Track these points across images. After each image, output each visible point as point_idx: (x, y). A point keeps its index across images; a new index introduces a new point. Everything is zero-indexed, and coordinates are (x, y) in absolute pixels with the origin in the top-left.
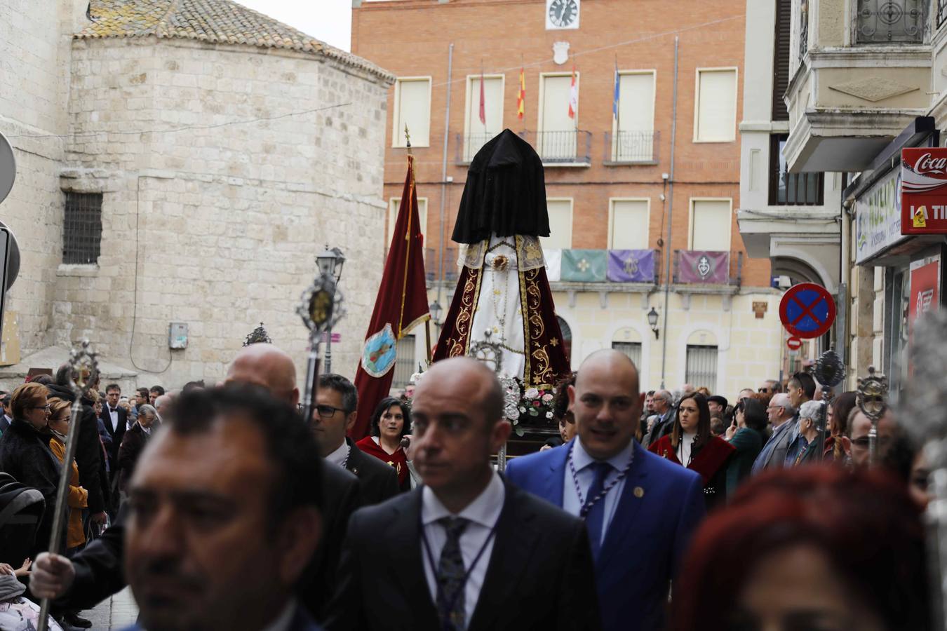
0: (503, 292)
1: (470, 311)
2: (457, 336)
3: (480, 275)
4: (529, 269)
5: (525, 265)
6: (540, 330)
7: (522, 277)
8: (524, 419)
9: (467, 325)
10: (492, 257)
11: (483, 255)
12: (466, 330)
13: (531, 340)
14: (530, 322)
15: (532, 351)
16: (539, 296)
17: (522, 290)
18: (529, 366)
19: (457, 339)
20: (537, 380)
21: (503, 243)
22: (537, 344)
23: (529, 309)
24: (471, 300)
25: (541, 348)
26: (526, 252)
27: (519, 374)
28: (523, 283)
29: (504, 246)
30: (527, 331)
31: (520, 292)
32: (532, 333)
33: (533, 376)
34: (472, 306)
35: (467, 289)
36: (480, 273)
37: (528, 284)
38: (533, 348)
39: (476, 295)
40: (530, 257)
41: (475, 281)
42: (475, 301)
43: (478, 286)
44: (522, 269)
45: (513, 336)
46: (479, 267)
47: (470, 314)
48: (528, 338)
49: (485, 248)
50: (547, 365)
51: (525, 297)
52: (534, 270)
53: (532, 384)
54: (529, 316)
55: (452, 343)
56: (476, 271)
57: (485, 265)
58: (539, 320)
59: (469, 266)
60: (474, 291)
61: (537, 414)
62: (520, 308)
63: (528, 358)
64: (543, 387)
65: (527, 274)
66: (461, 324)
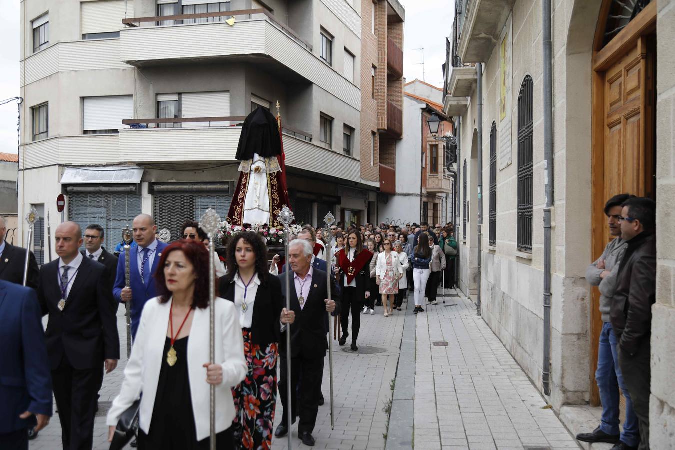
0: (259, 183)
1: (244, 193)
2: (238, 204)
3: (249, 176)
4: (272, 172)
5: (270, 171)
6: (277, 201)
7: (269, 176)
8: (270, 243)
9: (243, 199)
10: (254, 167)
11: (250, 166)
12: (243, 202)
13: (273, 206)
14: (272, 198)
15: (273, 212)
16: (277, 185)
17: (269, 182)
18: (272, 218)
19: (239, 206)
20: (276, 224)
21: (259, 160)
22: (276, 208)
23: (272, 191)
24: (245, 188)
25: (278, 209)
26: (270, 165)
27: (267, 222)
28: (269, 179)
29: (260, 162)
30: (271, 202)
31: (268, 184)
32: (273, 202)
33: (274, 222)
34: (245, 190)
35: (243, 182)
36: (249, 175)
37: (271, 180)
38: (274, 210)
39: (247, 185)
40: (272, 167)
41: (246, 179)
42: (247, 188)
43: (248, 181)
44: (268, 173)
45: (264, 204)
46: (248, 172)
48: (271, 205)
49: (251, 163)
51: (270, 186)
52: (274, 173)
53: (274, 226)
54: (272, 194)
55: (236, 208)
56: (247, 174)
57: (251, 171)
58: (276, 196)
59: (244, 171)
60: (246, 183)
61: (275, 241)
62: (267, 191)
63: (272, 214)
64: (279, 228)
65: (271, 175)
66: (240, 199)
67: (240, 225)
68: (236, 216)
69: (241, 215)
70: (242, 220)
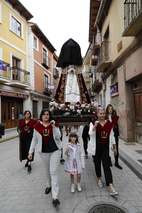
1: (64, 85)
5: (78, 73)
6: (83, 89)
8: (82, 113)
9: (64, 88)
10: (69, 71)
12: (64, 90)
13: (81, 92)
16: (82, 80)
17: (78, 79)
18: (81, 99)
19: (61, 93)
20: (84, 102)
21: (72, 67)
22: (83, 93)
23: (80, 84)
24: (64, 82)
26: (78, 69)
27: (79, 101)
31: (77, 80)
32: (81, 90)
33: (82, 101)
34: (65, 84)
35: (63, 79)
37: (79, 78)
38: (82, 94)
41: (65, 77)
42: (66, 82)
43: (66, 79)
45: (76, 91)
47: (64, 86)
49: (67, 69)
50: (86, 98)
51: (78, 81)
52: (80, 74)
53: (82, 103)
54: (80, 86)
56: (65, 75)
57: (67, 73)
58: (82, 87)
59: (63, 74)
62: (77, 84)
63: (81, 97)
64: (85, 104)
65: (78, 75)
66: (62, 89)
67: (63, 103)
68: (60, 98)
69: (63, 98)
70: (64, 100)
